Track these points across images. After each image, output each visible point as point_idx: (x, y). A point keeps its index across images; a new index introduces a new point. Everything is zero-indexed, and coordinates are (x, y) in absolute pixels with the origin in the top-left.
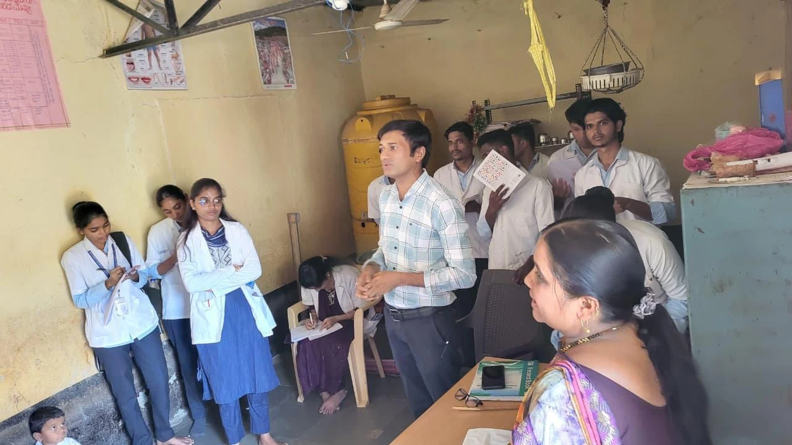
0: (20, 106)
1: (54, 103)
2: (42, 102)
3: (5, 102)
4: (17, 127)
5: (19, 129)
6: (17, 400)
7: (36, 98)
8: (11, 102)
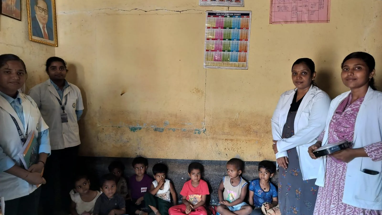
0: (303, 10)
1: (323, 8)
2: (316, 8)
3: (296, 8)
4: (298, 22)
5: (298, 23)
6: (260, 155)
7: (313, 6)
8: (299, 8)
